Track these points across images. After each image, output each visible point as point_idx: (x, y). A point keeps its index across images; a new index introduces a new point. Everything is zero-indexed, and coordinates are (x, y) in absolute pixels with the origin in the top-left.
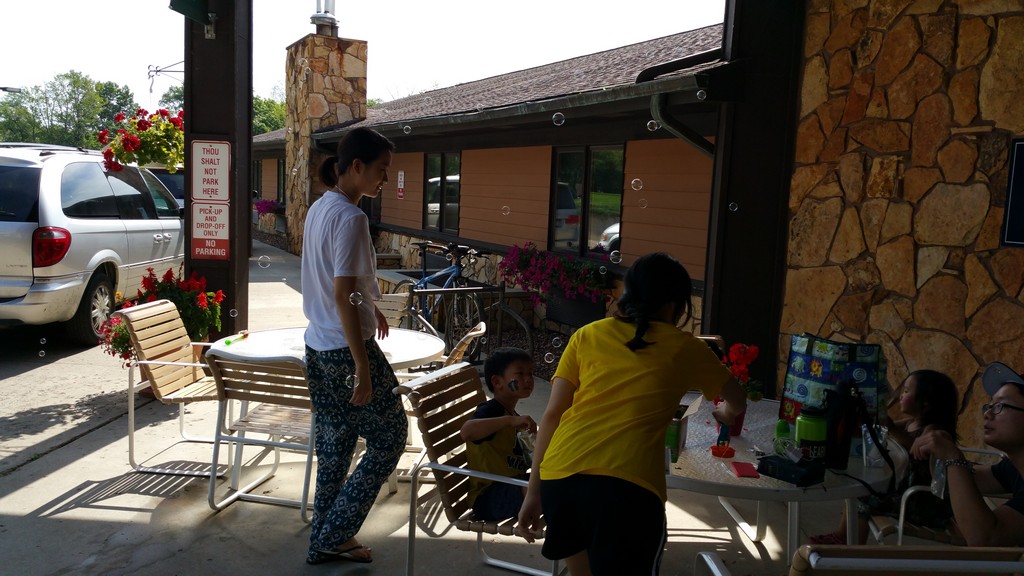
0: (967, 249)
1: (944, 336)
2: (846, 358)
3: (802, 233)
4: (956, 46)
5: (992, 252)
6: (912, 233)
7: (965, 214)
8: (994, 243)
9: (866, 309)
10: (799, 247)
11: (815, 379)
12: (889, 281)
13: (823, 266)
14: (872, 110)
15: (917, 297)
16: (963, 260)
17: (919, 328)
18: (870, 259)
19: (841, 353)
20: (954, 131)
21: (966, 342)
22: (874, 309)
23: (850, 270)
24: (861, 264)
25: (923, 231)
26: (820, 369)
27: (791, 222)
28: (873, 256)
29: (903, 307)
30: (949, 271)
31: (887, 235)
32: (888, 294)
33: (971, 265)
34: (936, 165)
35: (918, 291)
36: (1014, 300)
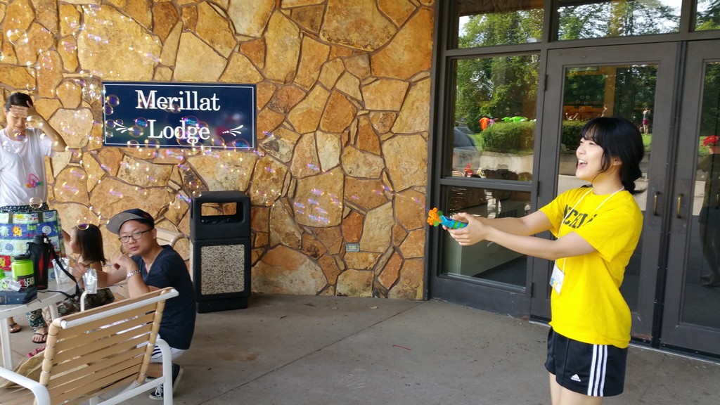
0: (83, 150)
1: (76, 205)
2: (37, 221)
4: (59, 21)
5: (98, 151)
7: (79, 128)
8: (99, 145)
11: (18, 238)
14: (5, 58)
15: (55, 183)
16: (82, 156)
17: (60, 202)
19: (33, 218)
20: (65, 75)
21: (90, 207)
26: (21, 231)
30: (74, 164)
33: (87, 159)
34: (56, 97)
35: (55, 179)
36: (115, 178)
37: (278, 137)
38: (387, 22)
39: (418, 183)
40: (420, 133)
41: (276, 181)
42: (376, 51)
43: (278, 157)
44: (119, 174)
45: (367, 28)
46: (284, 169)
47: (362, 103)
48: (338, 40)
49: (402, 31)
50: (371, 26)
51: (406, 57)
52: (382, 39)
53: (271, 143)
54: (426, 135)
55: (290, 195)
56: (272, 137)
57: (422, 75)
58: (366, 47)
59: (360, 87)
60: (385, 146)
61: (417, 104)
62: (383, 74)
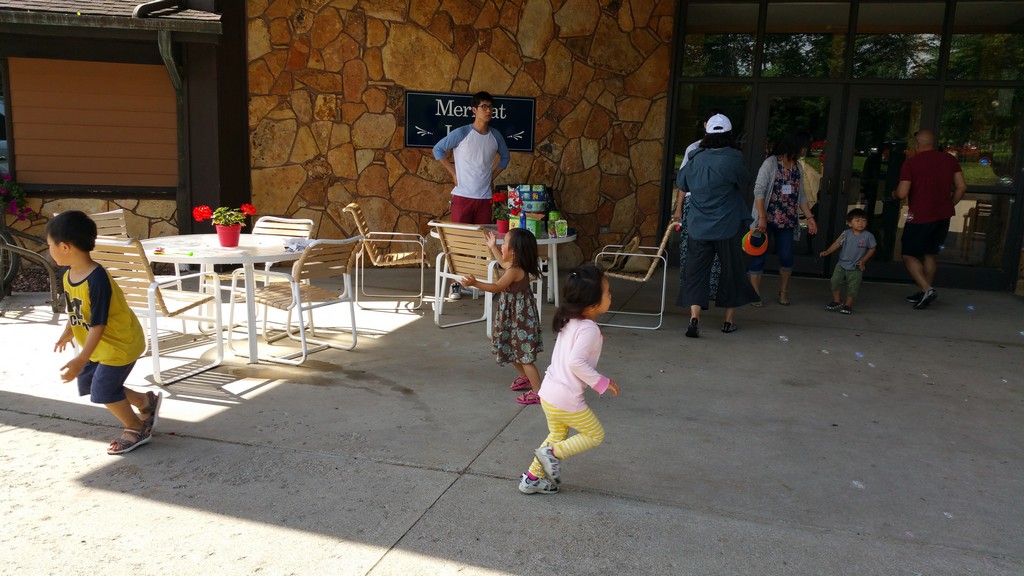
0: (386, 150)
1: (378, 199)
3: (264, 144)
4: (366, 34)
5: (400, 151)
6: (351, 142)
7: (382, 130)
8: (401, 146)
9: (325, 190)
10: (262, 153)
12: (339, 171)
13: (285, 165)
14: (312, 64)
15: (358, 179)
16: (384, 156)
17: (361, 197)
18: (322, 159)
20: (370, 83)
21: (391, 200)
22: (330, 190)
23: (310, 166)
24: (317, 163)
25: (358, 140)
27: (251, 136)
28: (326, 157)
29: (351, 186)
30: (376, 163)
31: (334, 143)
32: (338, 179)
33: (389, 157)
34: (362, 102)
35: (359, 176)
36: (415, 175)
37: (551, 142)
38: (637, 54)
39: (655, 178)
40: (658, 140)
41: (548, 177)
42: (628, 75)
43: (551, 157)
44: (419, 171)
45: (623, 57)
46: (555, 168)
47: (616, 115)
48: (602, 65)
49: (648, 61)
50: (626, 56)
51: (650, 81)
52: (633, 66)
53: (546, 146)
54: (662, 141)
55: (559, 189)
56: (546, 142)
57: (662, 95)
58: (621, 71)
59: (616, 102)
60: (632, 149)
61: (657, 117)
62: (633, 93)
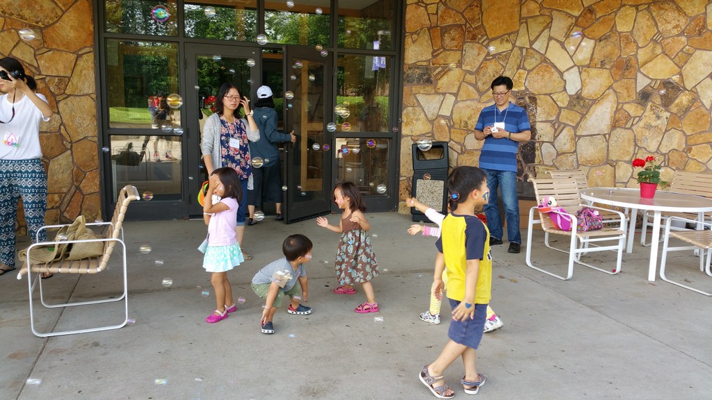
38: (54, 5)
39: (90, 134)
40: (89, 95)
42: (47, 27)
45: (37, 7)
47: (38, 69)
48: (12, 14)
49: (67, 14)
50: (41, 6)
51: (72, 34)
52: (52, 18)
54: (94, 96)
57: (87, 50)
58: (37, 23)
59: (35, 55)
60: (61, 105)
61: (84, 72)
62: (54, 47)
